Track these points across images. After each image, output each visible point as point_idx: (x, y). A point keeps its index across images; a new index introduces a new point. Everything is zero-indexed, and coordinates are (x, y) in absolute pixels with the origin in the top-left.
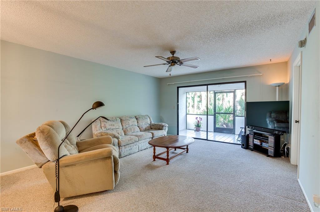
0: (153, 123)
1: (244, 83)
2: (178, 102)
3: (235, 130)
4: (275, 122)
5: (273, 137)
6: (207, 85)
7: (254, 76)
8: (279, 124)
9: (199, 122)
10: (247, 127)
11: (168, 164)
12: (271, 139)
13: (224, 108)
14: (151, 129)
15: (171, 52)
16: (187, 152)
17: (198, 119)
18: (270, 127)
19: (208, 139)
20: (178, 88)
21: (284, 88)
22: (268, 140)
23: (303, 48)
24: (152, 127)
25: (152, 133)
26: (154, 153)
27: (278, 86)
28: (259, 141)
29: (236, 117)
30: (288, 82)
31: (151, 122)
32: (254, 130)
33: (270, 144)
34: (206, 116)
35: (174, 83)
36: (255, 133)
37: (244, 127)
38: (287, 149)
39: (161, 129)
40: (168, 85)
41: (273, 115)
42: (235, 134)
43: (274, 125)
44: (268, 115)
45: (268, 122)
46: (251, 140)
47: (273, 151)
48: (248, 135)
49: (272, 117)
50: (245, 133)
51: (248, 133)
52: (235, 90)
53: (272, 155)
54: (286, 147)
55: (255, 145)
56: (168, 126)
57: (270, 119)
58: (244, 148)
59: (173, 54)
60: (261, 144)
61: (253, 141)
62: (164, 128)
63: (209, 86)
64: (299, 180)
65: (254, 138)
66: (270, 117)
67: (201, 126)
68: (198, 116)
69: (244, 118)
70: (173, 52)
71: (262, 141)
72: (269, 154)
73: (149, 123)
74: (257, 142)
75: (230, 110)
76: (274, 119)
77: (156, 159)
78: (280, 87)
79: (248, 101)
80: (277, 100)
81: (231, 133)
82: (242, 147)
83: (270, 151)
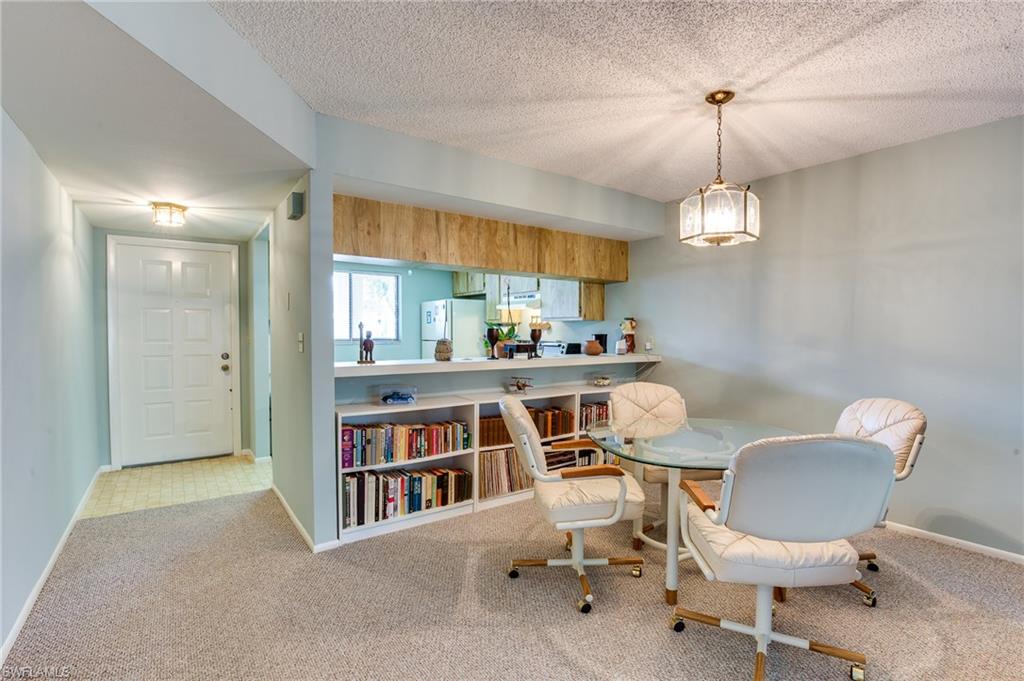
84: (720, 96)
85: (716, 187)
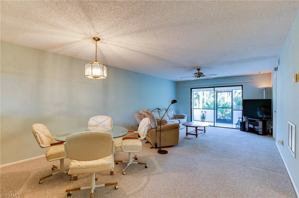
0: (175, 114)
1: (241, 86)
2: (191, 99)
3: (233, 121)
4: (263, 114)
5: (262, 122)
6: (214, 87)
7: (248, 82)
8: (267, 115)
9: (204, 114)
10: (244, 116)
11: (197, 137)
12: (260, 123)
13: (222, 104)
14: (175, 118)
15: (197, 70)
16: (205, 132)
17: (203, 112)
18: (260, 116)
19: (215, 126)
20: (191, 89)
21: (269, 91)
22: (258, 124)
23: (277, 71)
24: (176, 117)
25: (179, 120)
26: (187, 131)
27: (265, 89)
28: (252, 125)
29: (234, 111)
30: (271, 87)
31: (174, 114)
32: (249, 118)
33: (260, 127)
34: (214, 110)
35: (188, 86)
36: (250, 120)
37: (241, 117)
38: (271, 130)
39: (183, 118)
40: (184, 87)
41: (262, 109)
42: (233, 123)
43: (263, 116)
44: (258, 109)
45: (259, 114)
46: (247, 125)
47: (262, 131)
48: (245, 122)
49: (262, 110)
50: (242, 120)
51: (244, 120)
52: (233, 90)
53: (261, 133)
54: (270, 128)
55: (250, 128)
56: (187, 116)
57: (260, 112)
58: (242, 131)
59: (199, 71)
60: (254, 127)
61: (248, 125)
62: (185, 117)
63: (215, 88)
64: (276, 143)
65: (249, 123)
66: (260, 110)
67: (206, 118)
68: (203, 110)
69: (241, 111)
70: (199, 70)
71: (254, 125)
72: (260, 133)
73: (173, 114)
74: (251, 126)
75: (226, 106)
76: (263, 112)
77: (188, 135)
78: (266, 90)
79: (244, 98)
80: (264, 99)
81: (230, 123)
82: (240, 130)
83: (260, 131)
84: (96, 39)
85: (95, 63)
